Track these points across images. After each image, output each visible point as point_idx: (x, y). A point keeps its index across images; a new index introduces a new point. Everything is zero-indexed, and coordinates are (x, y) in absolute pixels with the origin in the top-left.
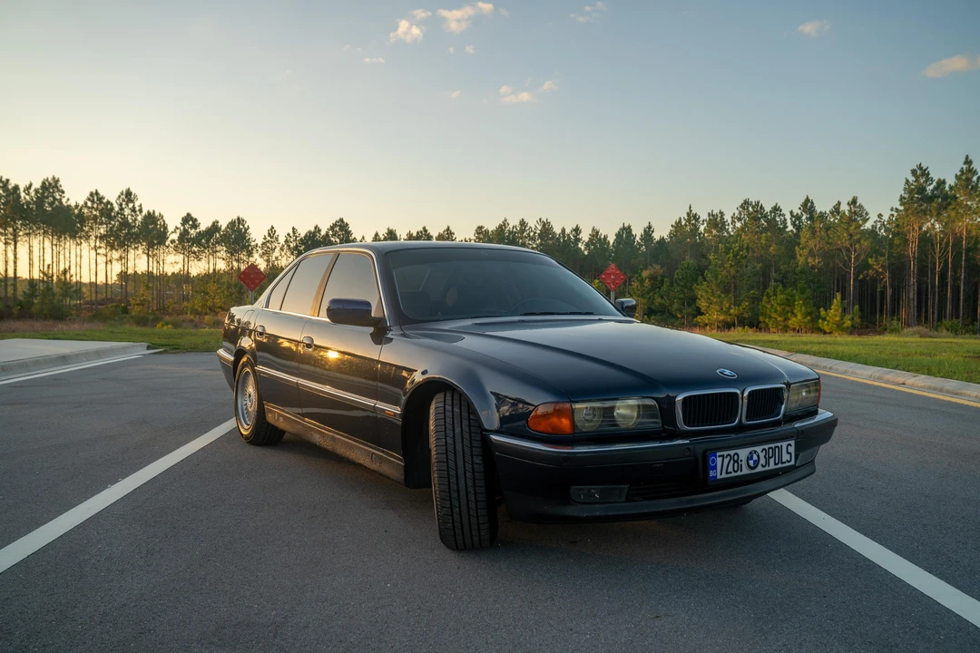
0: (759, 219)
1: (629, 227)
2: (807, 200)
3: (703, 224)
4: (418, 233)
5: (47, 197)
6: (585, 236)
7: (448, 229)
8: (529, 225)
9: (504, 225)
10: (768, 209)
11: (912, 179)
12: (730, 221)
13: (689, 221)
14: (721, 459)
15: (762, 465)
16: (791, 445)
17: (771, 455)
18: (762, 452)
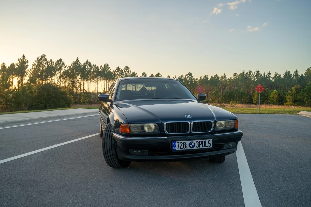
1: (289, 72)
4: (214, 76)
5: (105, 69)
6: (272, 75)
7: (224, 74)
8: (252, 72)
9: (243, 72)
14: (178, 143)
15: (197, 147)
16: (210, 141)
17: (200, 144)
18: (196, 142)
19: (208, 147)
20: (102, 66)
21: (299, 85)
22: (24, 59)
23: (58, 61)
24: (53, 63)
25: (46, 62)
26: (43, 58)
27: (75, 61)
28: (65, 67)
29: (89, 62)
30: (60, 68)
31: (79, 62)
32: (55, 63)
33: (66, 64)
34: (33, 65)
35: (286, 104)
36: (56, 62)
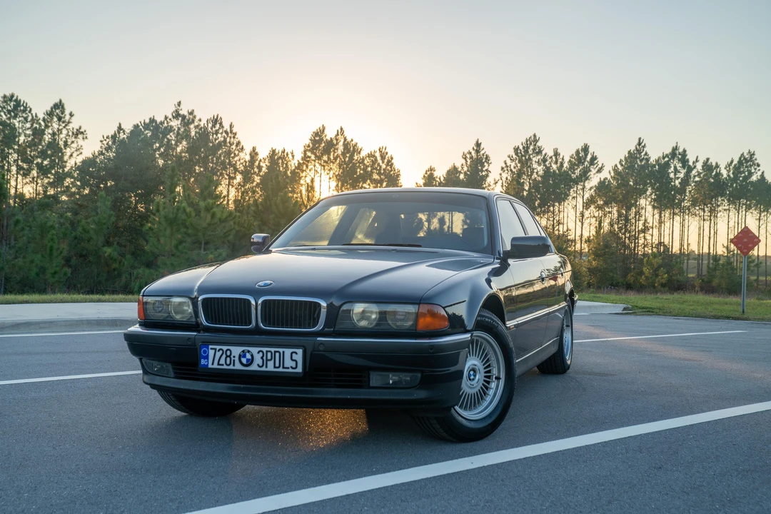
14: (214, 351)
15: (258, 365)
16: (296, 353)
17: (269, 357)
18: (258, 353)
19: (291, 370)
20: (732, 162)
22: (477, 152)
23: (578, 152)
24: (563, 159)
25: (539, 157)
26: (532, 147)
27: (633, 148)
28: (599, 171)
29: (681, 150)
30: (585, 176)
31: (646, 154)
32: (567, 159)
33: (600, 162)
34: (502, 168)
36: (571, 157)
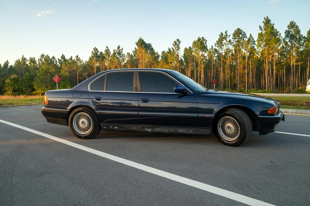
0: (48, 60)
2: (63, 55)
3: (28, 61)
10: (51, 57)
11: (93, 51)
12: (37, 60)
13: (23, 60)
21: (15, 76)
35: (7, 93)
